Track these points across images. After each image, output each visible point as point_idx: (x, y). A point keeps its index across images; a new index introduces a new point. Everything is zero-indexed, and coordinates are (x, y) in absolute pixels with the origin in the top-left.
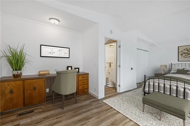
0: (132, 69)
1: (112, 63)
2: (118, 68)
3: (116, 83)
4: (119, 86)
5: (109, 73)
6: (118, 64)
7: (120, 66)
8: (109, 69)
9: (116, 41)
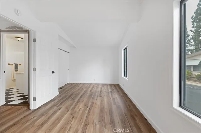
0: (53, 72)
1: (21, 65)
2: (32, 73)
3: (29, 95)
4: (35, 99)
5: (14, 80)
6: (32, 67)
7: (35, 70)
8: (15, 75)
9: (27, 31)
